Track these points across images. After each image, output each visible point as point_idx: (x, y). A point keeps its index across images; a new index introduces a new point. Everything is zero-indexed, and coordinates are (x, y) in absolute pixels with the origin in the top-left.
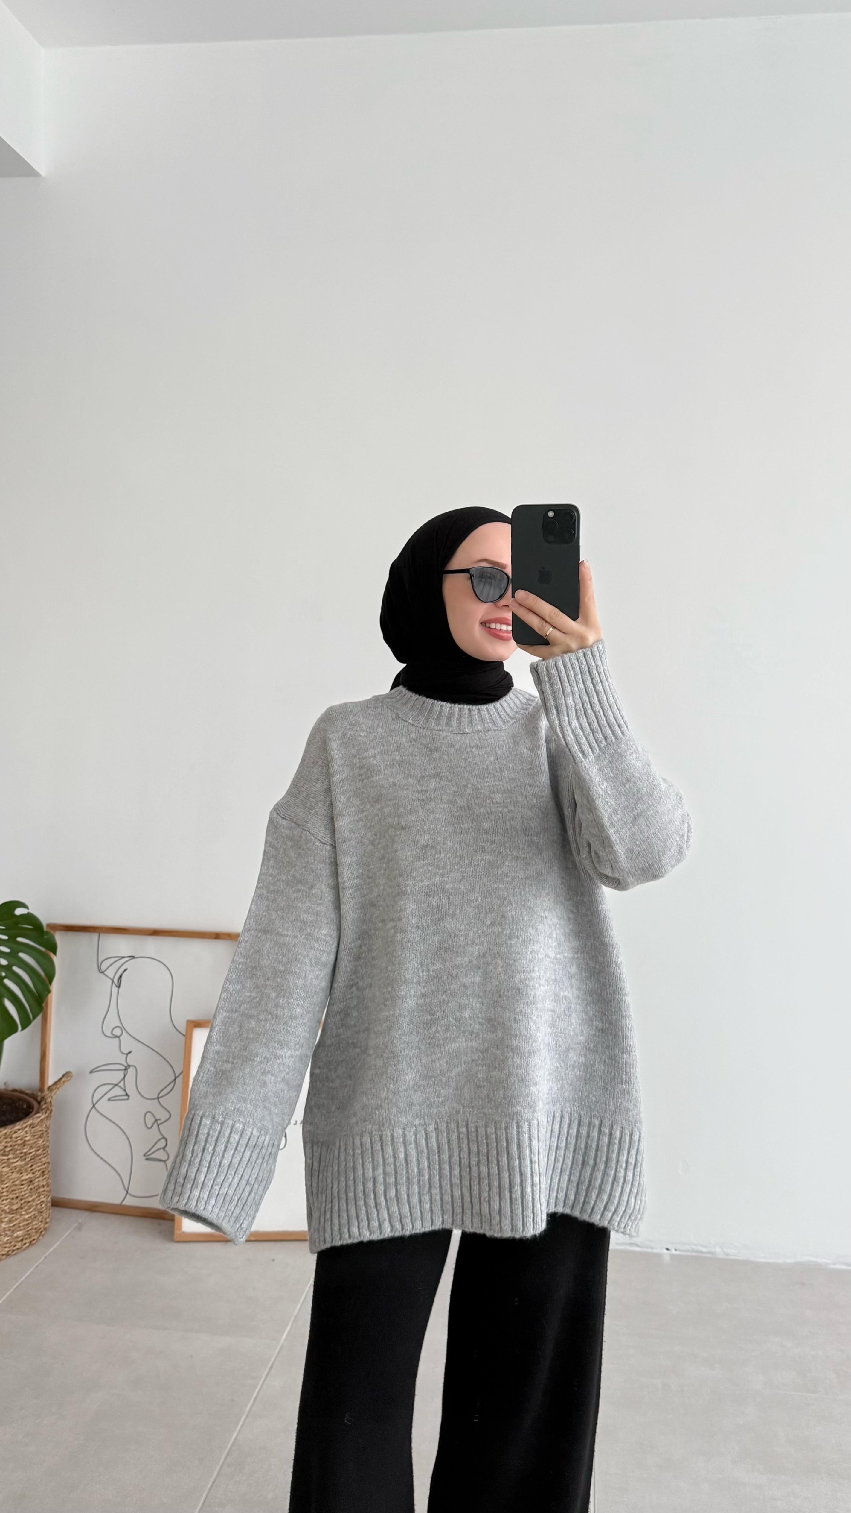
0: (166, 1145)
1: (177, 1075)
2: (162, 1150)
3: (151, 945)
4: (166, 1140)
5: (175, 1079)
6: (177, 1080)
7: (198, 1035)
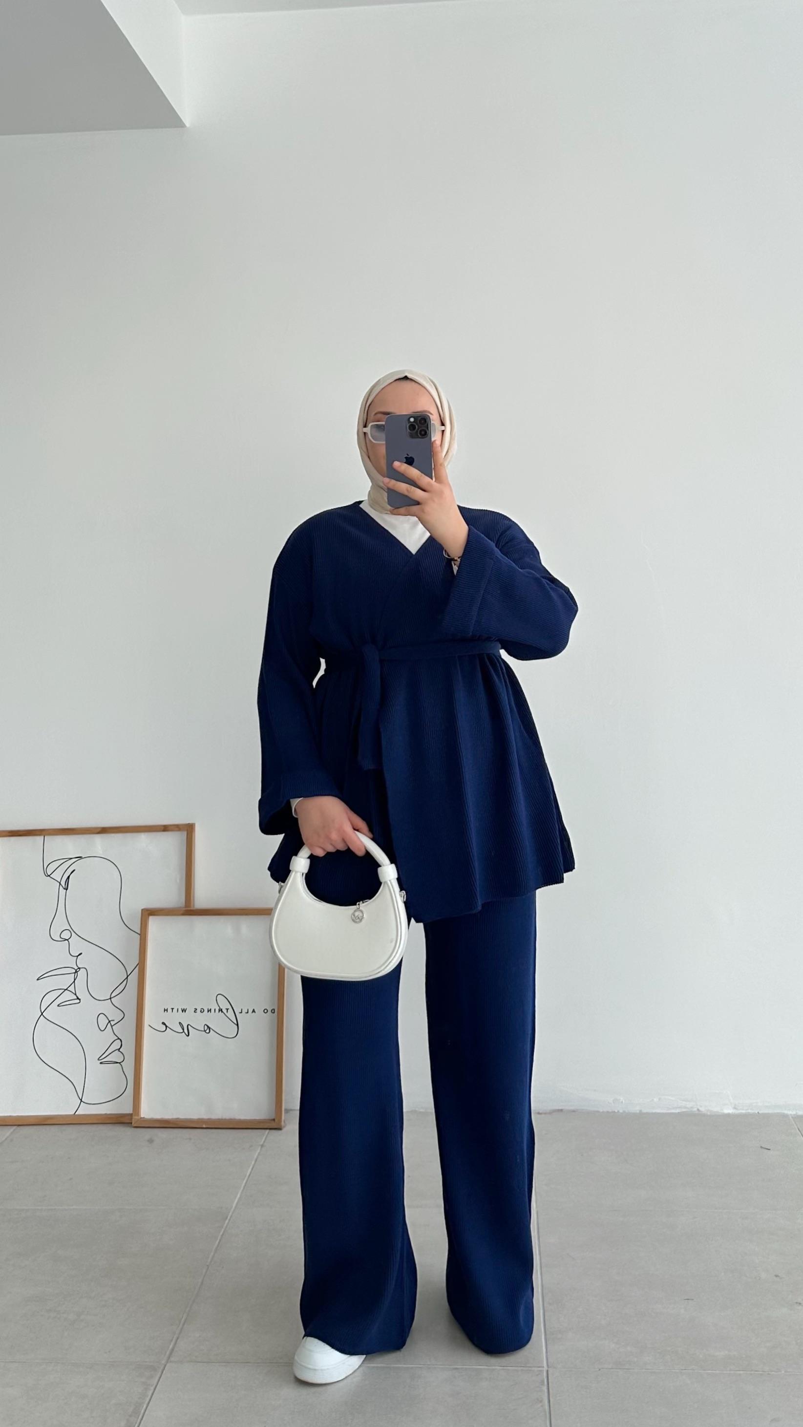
0: (121, 1046)
1: (129, 973)
2: (117, 1051)
3: (99, 844)
4: (121, 1041)
5: (128, 978)
7: (153, 923)
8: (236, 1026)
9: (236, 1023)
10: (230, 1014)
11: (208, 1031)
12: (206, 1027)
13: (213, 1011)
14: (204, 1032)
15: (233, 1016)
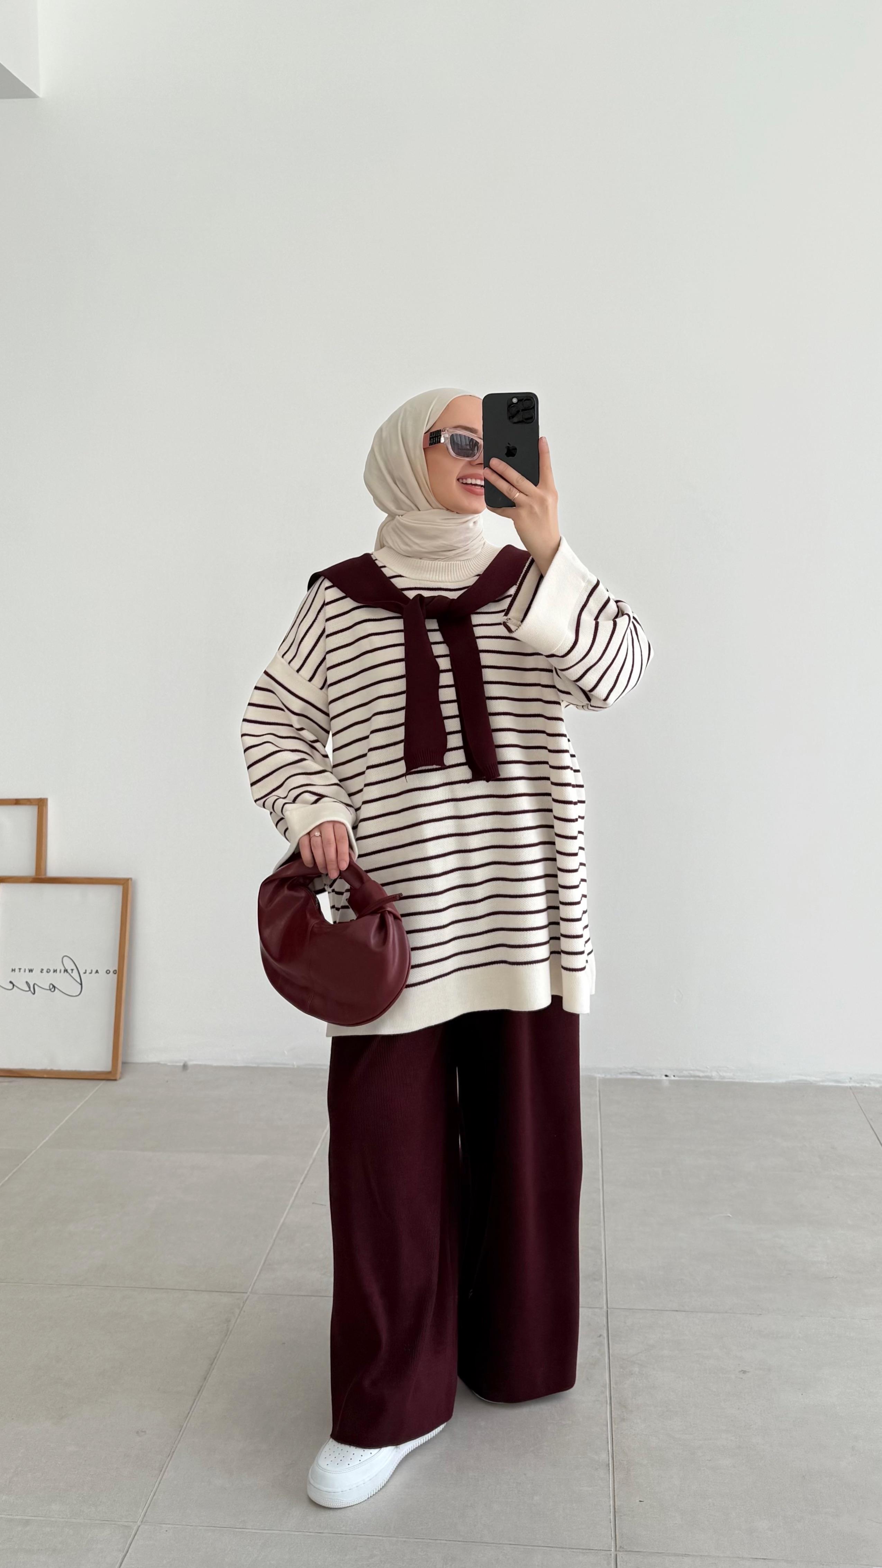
8: (80, 986)
9: (79, 981)
10: (75, 974)
12: (51, 986)
13: (58, 971)
14: (49, 991)
15: (78, 975)
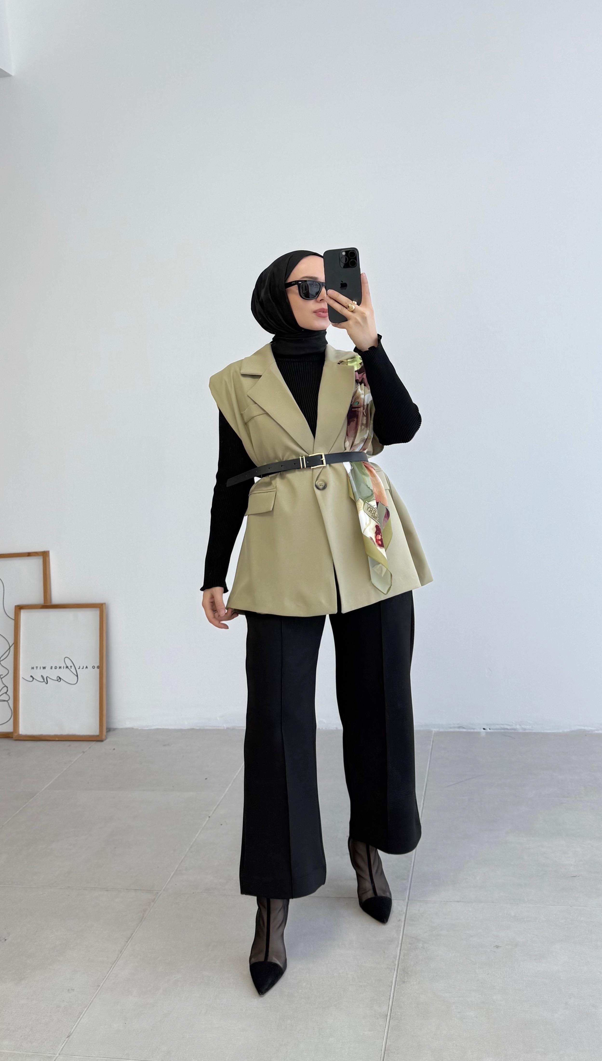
0: (7, 691)
1: (10, 645)
2: (5, 694)
4: (7, 687)
5: (10, 648)
6: (11, 648)
7: (24, 615)
8: (76, 677)
9: (76, 674)
10: (73, 670)
11: (59, 680)
12: (58, 678)
13: (62, 667)
14: (57, 682)
15: (75, 671)
